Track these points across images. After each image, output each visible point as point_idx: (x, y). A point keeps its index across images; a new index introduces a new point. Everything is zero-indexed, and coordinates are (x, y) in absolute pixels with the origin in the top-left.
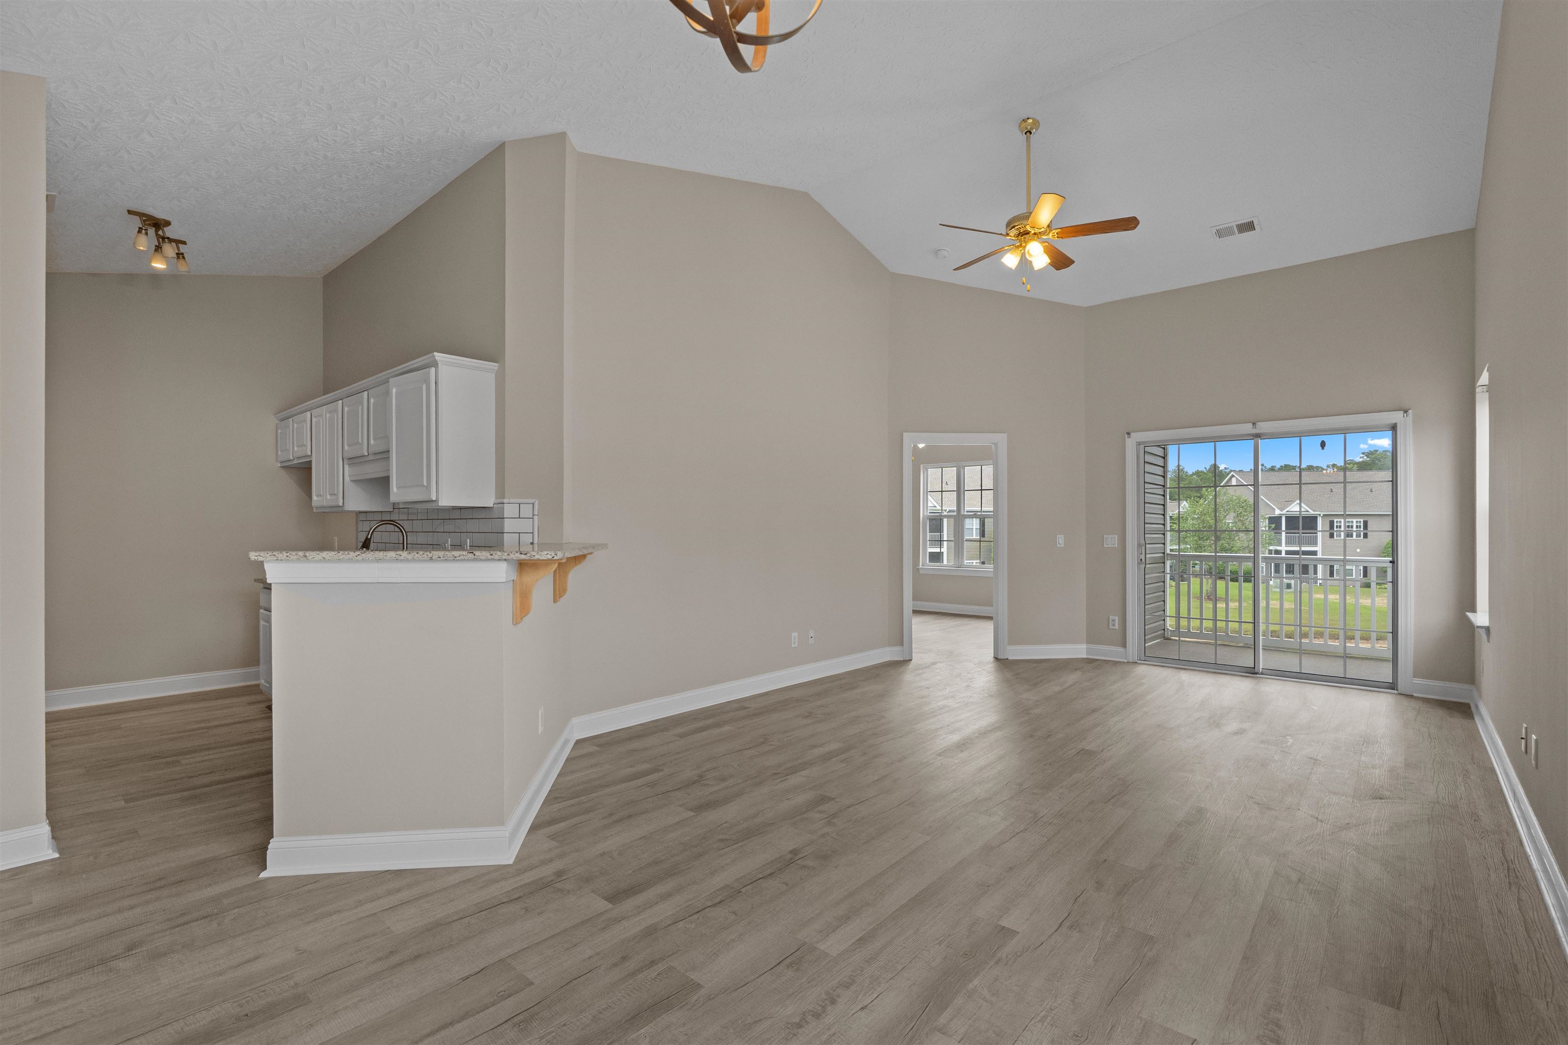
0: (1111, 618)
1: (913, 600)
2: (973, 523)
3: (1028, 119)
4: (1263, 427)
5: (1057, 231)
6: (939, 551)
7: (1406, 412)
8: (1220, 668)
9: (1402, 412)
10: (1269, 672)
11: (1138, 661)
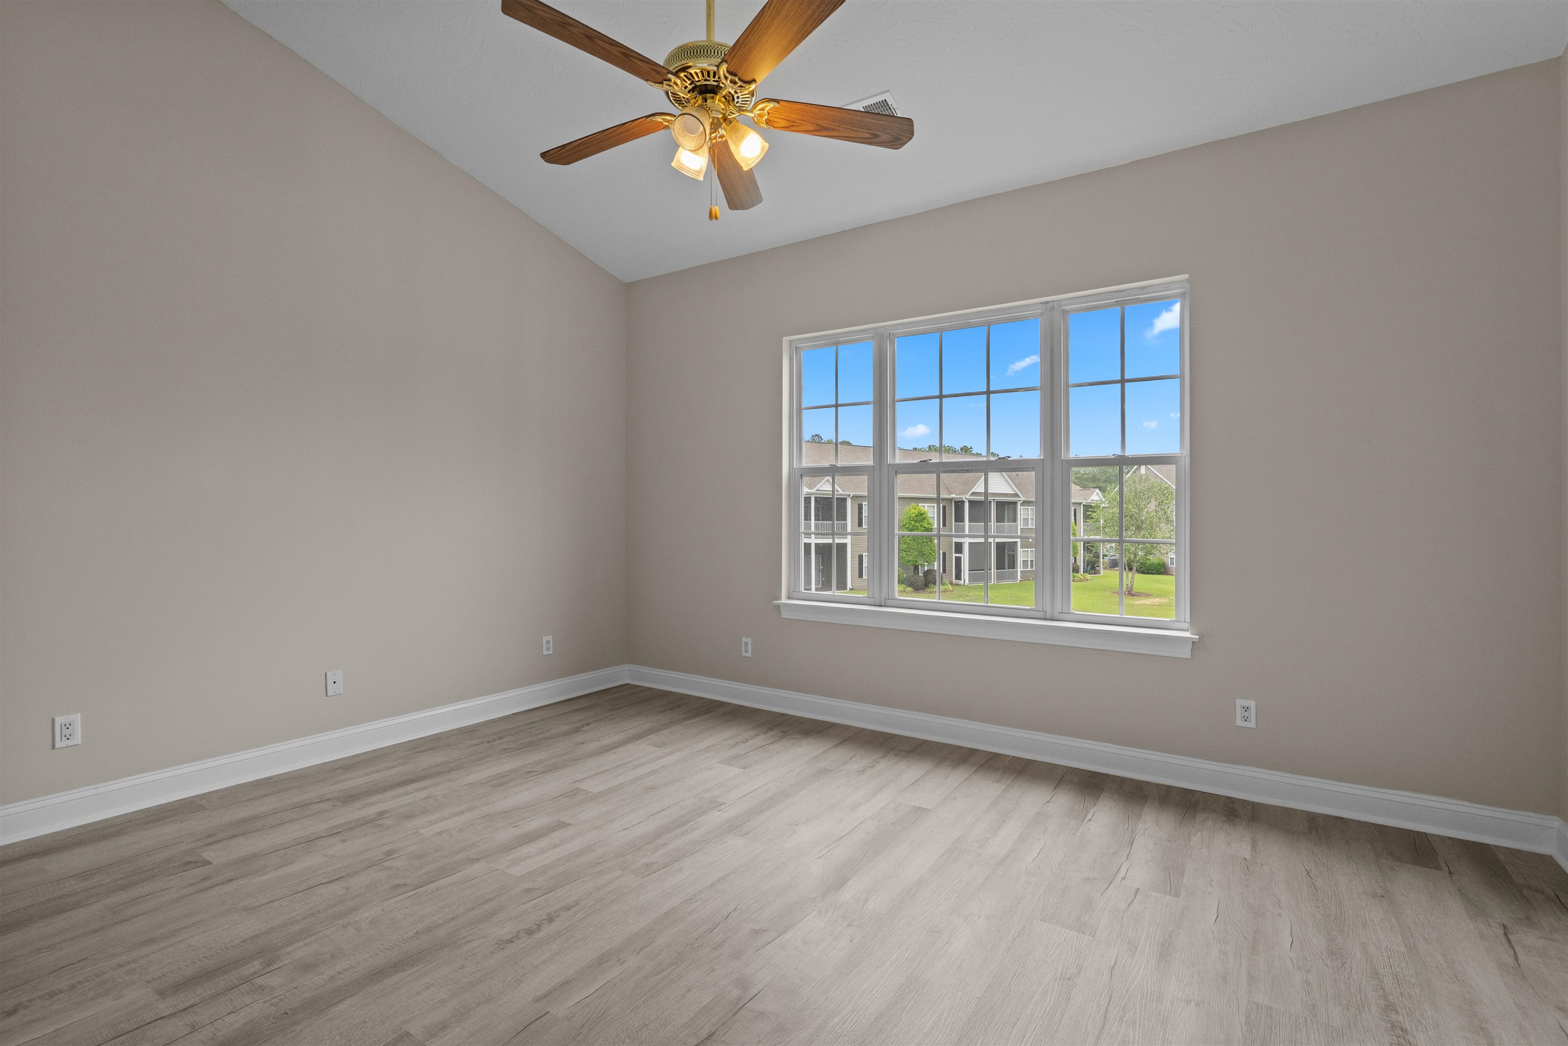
2: (1028, 514)
6: (984, 541)
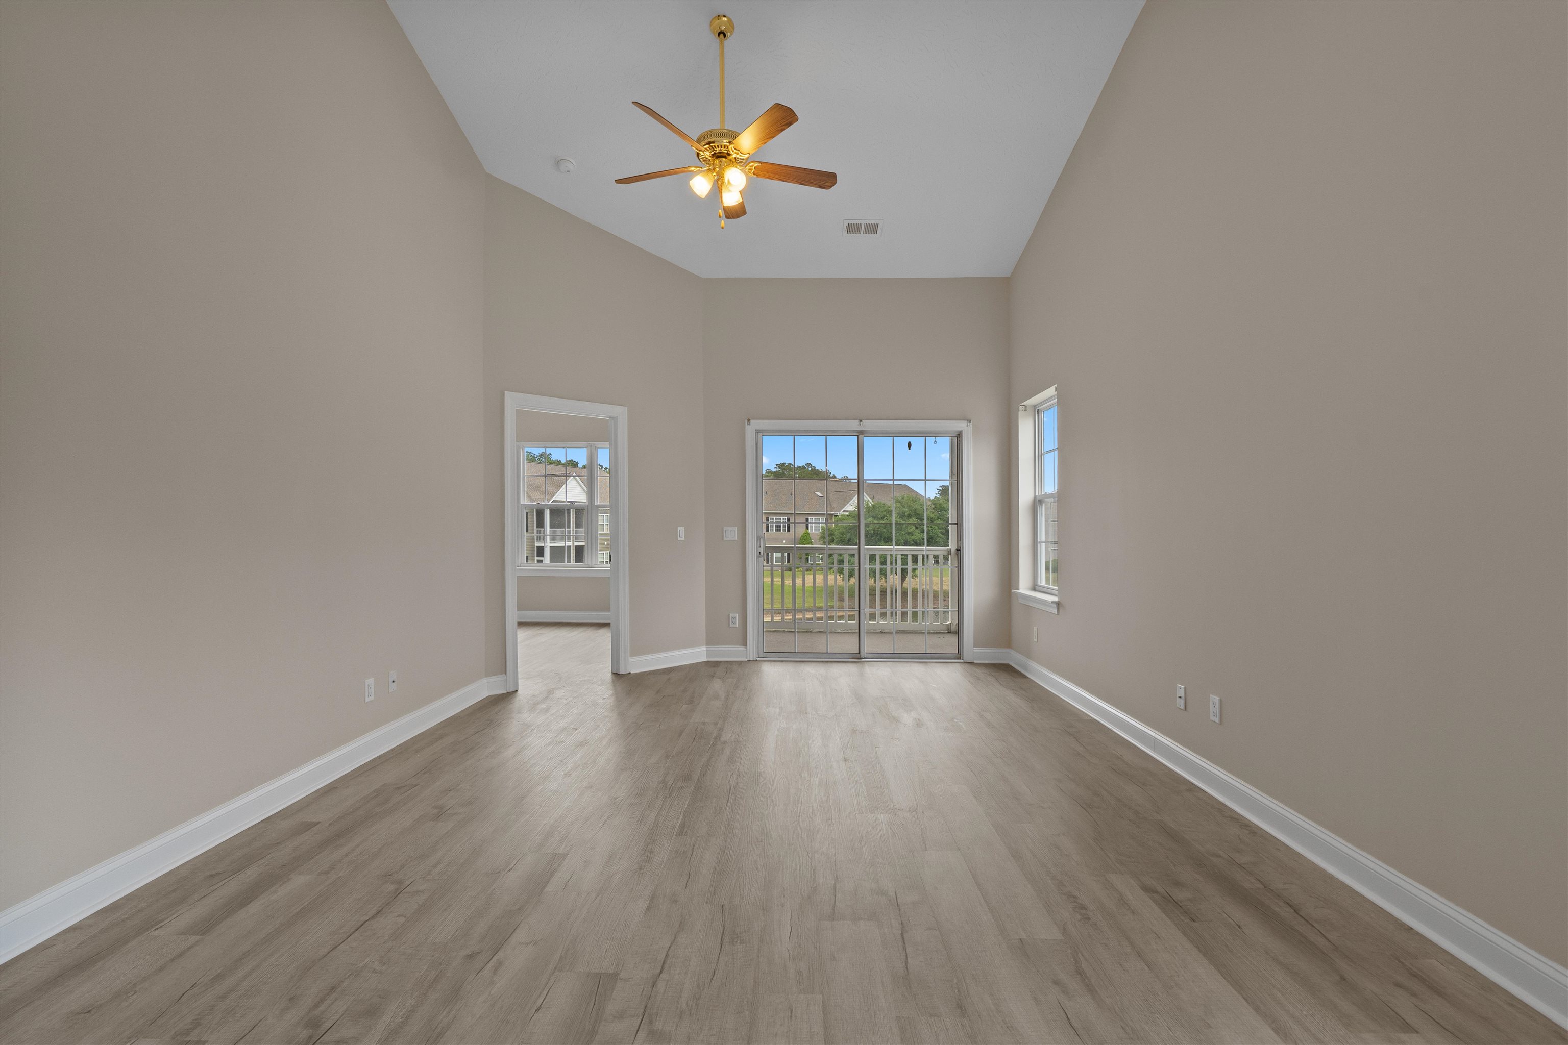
0: (732, 615)
1: (518, 610)
3: (725, 16)
4: (868, 425)
5: (756, 165)
6: (564, 545)
7: (970, 422)
8: (831, 657)
9: (966, 422)
10: (870, 655)
11: (758, 659)
